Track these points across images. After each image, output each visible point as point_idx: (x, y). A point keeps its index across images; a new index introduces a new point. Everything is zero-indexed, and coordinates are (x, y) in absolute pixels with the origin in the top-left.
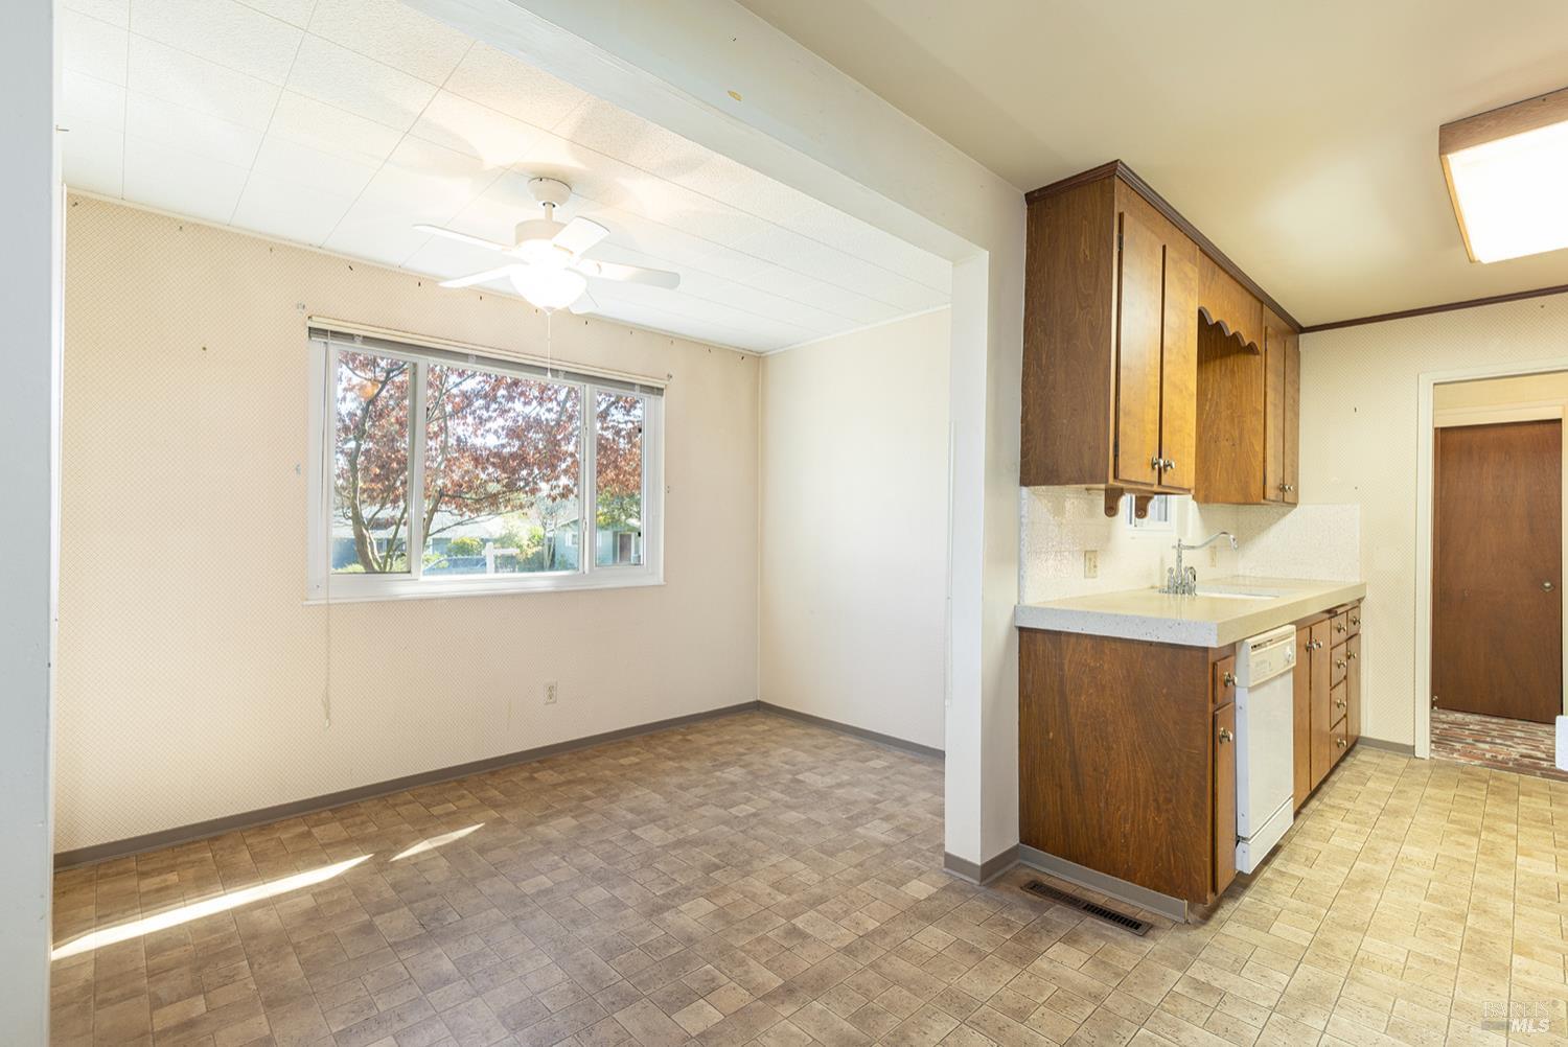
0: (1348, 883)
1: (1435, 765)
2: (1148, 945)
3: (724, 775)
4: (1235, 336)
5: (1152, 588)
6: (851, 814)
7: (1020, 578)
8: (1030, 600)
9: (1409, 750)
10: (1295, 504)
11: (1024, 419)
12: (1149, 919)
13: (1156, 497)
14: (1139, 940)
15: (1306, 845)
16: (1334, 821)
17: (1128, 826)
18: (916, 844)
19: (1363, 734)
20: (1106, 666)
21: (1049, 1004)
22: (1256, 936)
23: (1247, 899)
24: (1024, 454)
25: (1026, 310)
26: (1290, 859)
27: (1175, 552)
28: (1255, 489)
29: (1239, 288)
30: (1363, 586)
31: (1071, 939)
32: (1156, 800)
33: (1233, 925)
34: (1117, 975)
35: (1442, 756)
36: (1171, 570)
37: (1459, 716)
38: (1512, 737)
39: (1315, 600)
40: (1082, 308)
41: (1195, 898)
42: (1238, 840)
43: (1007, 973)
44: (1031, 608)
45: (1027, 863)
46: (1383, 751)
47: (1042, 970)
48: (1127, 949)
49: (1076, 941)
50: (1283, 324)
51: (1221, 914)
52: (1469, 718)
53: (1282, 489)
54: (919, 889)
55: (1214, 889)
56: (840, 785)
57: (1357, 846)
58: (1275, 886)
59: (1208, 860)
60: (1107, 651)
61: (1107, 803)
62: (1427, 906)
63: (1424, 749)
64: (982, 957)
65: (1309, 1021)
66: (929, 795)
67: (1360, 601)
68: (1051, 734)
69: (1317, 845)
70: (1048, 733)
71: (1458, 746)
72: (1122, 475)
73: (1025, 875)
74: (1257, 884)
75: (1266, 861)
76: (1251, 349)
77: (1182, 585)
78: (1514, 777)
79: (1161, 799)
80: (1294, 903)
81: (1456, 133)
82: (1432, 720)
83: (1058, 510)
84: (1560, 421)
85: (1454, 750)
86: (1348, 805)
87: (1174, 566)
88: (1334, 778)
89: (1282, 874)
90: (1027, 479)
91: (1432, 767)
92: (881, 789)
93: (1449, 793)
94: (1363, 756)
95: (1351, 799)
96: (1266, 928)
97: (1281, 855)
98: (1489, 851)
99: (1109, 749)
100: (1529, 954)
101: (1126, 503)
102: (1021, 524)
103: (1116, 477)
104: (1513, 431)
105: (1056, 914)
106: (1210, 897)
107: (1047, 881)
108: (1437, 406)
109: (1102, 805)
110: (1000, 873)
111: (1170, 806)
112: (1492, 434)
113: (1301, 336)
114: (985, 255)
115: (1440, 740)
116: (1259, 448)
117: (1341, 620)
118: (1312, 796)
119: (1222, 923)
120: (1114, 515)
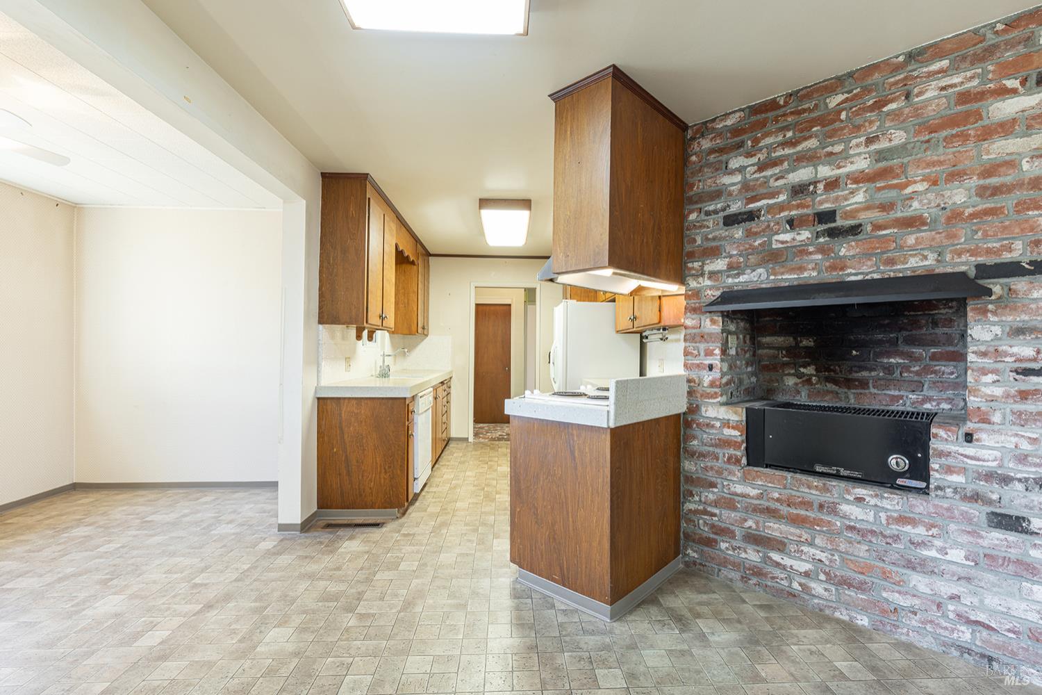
0: (450, 489)
1: (475, 444)
2: (384, 529)
3: (72, 535)
4: (408, 257)
5: (372, 376)
6: (202, 527)
7: (318, 372)
8: (324, 383)
9: (466, 439)
10: (427, 335)
11: (320, 289)
12: (382, 521)
13: (377, 331)
14: (380, 529)
15: (436, 480)
16: (444, 470)
17: (372, 484)
18: (256, 528)
19: (452, 436)
20: (363, 412)
21: (349, 561)
22: (422, 514)
23: (417, 504)
24: (320, 308)
25: (321, 233)
26: (431, 486)
27: (382, 358)
28: (414, 328)
29: (410, 235)
30: (451, 372)
31: (351, 538)
32: (385, 469)
33: (414, 513)
34: (374, 543)
35: (477, 441)
36: (381, 367)
37: (482, 425)
38: (496, 430)
39: (436, 378)
40: (351, 239)
41: (400, 506)
42: (415, 479)
43: (327, 558)
44: (325, 387)
45: (322, 518)
46: (458, 442)
47: (342, 552)
48: (375, 534)
49: (354, 538)
50: (424, 252)
51: (409, 511)
52: (485, 425)
53: (423, 328)
54: (268, 545)
55: (407, 500)
56: (185, 516)
57: (452, 476)
58: (426, 497)
59: (405, 488)
60: (363, 404)
61: (363, 476)
62: (473, 488)
63: (471, 439)
64: (312, 558)
65: (442, 532)
66: (253, 505)
67: (451, 378)
68: (335, 450)
69: (439, 480)
70: (333, 449)
71: (481, 436)
72: (369, 322)
73: (322, 523)
74: (420, 498)
75: (422, 490)
76: (413, 263)
77: (384, 374)
78: (497, 442)
79: (387, 467)
80: (434, 500)
81: (484, 203)
82: (474, 428)
83: (333, 337)
84: (510, 305)
85: (480, 437)
86: (447, 463)
87: (382, 364)
88: (442, 455)
89: (428, 492)
90: (321, 321)
91: (474, 444)
92: (217, 511)
93: (478, 453)
94: (452, 445)
95: (449, 461)
96: (426, 511)
97: (427, 486)
98: (490, 467)
99: (364, 450)
100: (500, 493)
101: (365, 333)
102: (319, 344)
103: (367, 322)
104: (498, 307)
105: (341, 532)
106: (406, 504)
107: (333, 522)
108: (476, 294)
109: (360, 478)
110: (309, 526)
111: (390, 470)
112: (492, 308)
113: (430, 258)
114: (305, 202)
115: (476, 435)
116: (415, 309)
117: (445, 386)
118: (435, 463)
119: (410, 514)
120: (360, 340)
